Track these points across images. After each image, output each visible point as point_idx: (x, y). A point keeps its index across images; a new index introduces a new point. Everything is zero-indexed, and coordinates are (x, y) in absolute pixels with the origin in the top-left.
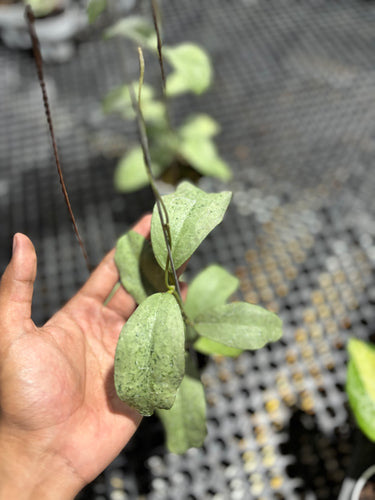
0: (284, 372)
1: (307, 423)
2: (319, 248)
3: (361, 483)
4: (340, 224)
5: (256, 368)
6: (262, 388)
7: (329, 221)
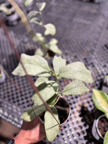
0: (79, 99)
1: (85, 109)
5: (72, 98)
6: (74, 103)
7: (87, 62)
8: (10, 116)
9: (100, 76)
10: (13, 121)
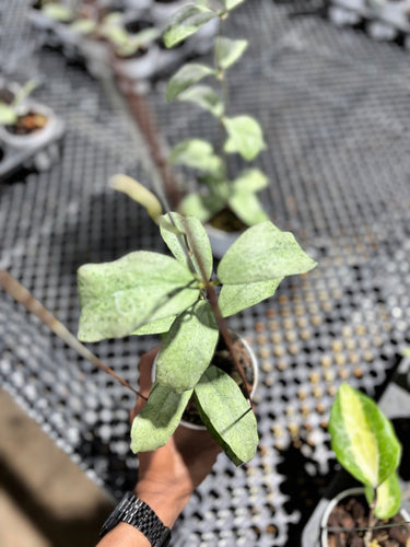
0: (292, 407)
2: (345, 300)
3: (334, 502)
4: (367, 284)
5: (269, 399)
6: (272, 416)
7: (359, 279)
8: (42, 403)
9: (394, 342)
10: (46, 420)
